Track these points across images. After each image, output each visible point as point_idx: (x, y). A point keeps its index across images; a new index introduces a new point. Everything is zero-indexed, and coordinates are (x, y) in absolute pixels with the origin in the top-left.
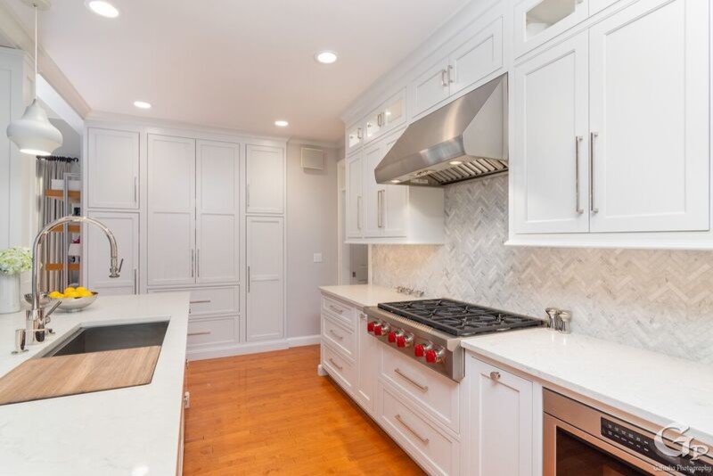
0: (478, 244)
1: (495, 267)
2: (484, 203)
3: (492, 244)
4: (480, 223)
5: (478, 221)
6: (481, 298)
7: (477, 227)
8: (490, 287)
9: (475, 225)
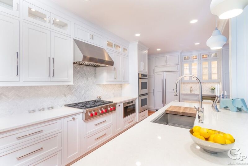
0: (79, 84)
1: (84, 90)
2: (80, 72)
3: (83, 84)
4: (79, 78)
5: (78, 77)
6: (79, 100)
7: (78, 79)
8: (82, 96)
9: (78, 78)
